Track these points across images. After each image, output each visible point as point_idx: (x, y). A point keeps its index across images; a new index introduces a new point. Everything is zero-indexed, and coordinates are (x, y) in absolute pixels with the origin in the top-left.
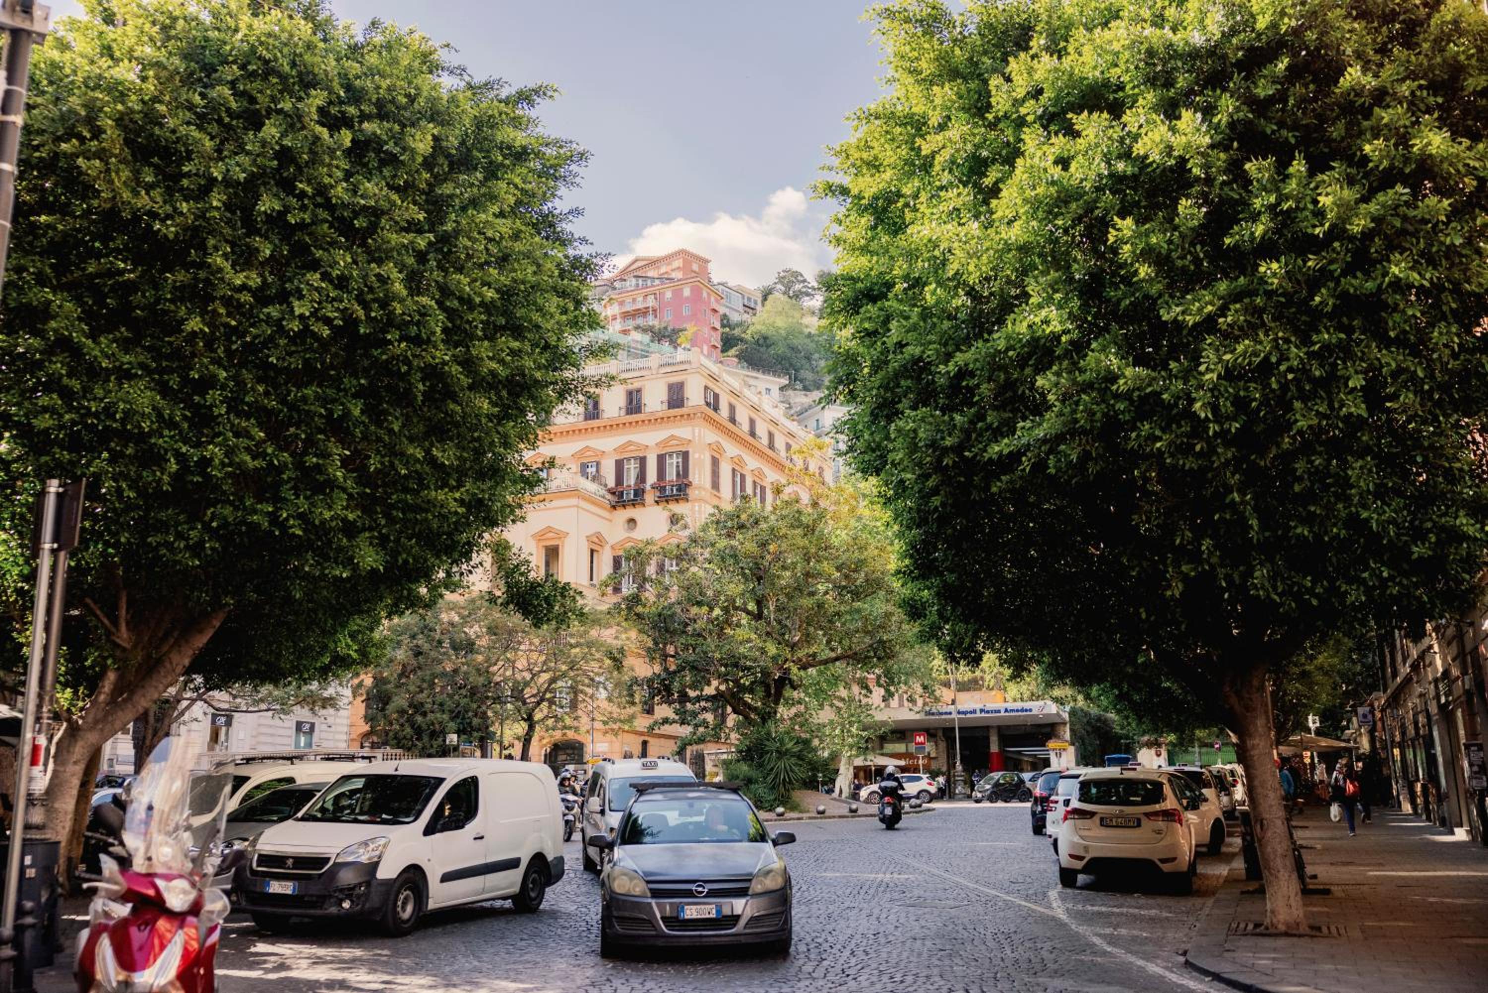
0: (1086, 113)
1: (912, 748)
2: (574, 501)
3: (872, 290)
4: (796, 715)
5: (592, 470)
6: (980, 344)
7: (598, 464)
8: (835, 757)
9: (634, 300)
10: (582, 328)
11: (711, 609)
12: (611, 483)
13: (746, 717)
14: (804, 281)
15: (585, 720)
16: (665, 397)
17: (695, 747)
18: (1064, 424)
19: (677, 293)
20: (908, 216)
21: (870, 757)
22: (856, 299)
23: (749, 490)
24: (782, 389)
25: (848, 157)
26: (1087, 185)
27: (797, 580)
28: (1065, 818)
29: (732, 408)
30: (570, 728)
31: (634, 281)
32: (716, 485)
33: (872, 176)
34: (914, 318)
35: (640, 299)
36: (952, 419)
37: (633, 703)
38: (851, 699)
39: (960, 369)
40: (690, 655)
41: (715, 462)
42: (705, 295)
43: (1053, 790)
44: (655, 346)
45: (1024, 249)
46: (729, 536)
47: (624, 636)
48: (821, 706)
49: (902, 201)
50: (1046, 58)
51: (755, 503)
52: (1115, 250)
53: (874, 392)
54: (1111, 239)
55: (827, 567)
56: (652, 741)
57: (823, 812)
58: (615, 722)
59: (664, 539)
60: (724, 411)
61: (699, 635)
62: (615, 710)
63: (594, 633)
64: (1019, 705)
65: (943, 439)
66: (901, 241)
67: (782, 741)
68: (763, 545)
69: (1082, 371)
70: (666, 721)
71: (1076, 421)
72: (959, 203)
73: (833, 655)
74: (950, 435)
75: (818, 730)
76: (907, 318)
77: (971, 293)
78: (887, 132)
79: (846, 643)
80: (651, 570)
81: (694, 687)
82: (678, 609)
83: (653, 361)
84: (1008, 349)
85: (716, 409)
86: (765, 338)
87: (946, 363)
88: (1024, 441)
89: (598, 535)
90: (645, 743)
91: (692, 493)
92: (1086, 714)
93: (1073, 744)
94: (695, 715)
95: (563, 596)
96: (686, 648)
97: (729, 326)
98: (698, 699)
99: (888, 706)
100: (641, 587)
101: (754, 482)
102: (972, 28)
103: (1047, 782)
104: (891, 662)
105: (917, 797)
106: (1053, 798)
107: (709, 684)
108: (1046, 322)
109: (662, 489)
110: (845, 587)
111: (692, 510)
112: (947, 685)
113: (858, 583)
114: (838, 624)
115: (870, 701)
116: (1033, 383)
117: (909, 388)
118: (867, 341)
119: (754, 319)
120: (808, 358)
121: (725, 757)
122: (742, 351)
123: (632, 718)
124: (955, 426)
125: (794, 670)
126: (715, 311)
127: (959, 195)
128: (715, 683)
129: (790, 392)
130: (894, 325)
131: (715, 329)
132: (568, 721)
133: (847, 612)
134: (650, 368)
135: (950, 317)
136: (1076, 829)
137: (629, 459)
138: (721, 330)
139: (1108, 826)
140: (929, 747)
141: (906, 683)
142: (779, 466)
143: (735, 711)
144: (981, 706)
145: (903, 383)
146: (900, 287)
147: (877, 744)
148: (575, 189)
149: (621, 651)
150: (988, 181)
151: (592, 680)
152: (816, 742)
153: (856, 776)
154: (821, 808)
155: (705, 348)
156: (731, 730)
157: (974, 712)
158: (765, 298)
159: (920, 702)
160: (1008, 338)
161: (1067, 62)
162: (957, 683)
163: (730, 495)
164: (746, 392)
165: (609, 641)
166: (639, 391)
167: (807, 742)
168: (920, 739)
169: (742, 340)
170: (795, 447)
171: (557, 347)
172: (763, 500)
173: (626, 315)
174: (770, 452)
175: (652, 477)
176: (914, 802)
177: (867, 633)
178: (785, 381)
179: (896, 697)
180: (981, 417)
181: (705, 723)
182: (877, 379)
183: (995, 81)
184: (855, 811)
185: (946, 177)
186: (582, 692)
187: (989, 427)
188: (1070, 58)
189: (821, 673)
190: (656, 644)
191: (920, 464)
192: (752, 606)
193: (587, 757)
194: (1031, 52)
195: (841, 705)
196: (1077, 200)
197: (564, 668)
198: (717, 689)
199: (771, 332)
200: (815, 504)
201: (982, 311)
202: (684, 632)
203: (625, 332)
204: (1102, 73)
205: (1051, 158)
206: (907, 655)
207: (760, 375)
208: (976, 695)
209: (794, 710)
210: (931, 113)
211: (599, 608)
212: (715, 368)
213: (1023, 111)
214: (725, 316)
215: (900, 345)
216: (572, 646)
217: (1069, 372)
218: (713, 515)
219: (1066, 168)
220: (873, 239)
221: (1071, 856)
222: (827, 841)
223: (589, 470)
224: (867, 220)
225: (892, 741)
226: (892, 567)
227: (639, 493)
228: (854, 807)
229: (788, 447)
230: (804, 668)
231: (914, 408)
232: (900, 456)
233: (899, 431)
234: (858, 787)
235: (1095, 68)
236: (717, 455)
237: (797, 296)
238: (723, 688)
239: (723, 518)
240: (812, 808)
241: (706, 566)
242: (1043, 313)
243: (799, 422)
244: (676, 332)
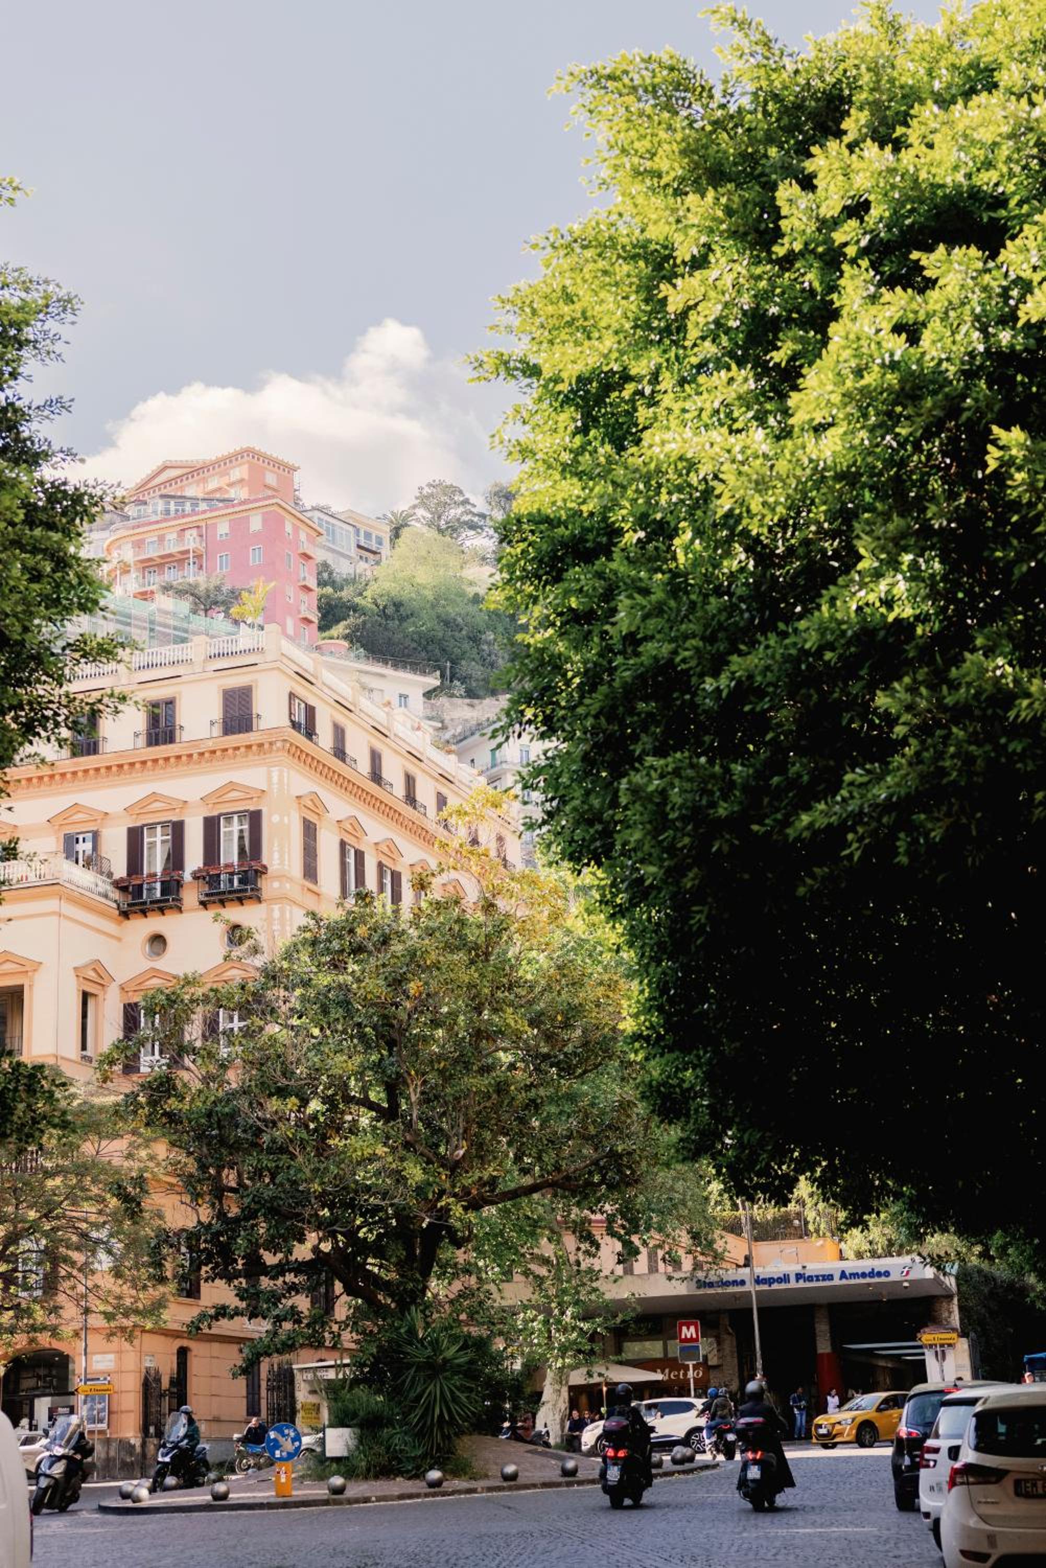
0: (942, 248)
1: (675, 1348)
2: (52, 904)
3: (582, 539)
4: (462, 1295)
5: (85, 847)
6: (773, 640)
7: (96, 836)
8: (533, 1370)
9: (161, 539)
10: (68, 610)
11: (305, 1102)
12: (120, 870)
13: (371, 1301)
14: (466, 502)
15: (70, 1311)
16: (217, 713)
17: (276, 1359)
18: (922, 777)
19: (240, 525)
20: (643, 414)
21: (597, 1369)
22: (554, 558)
23: (371, 883)
24: (428, 695)
25: (534, 312)
26: (951, 370)
27: (459, 1043)
28: (952, 1483)
29: (339, 733)
30: (44, 1328)
31: (161, 505)
32: (310, 872)
33: (577, 343)
34: (658, 595)
35: (172, 536)
36: (727, 770)
37: (162, 1280)
38: (563, 1261)
39: (739, 682)
40: (266, 1188)
41: (310, 830)
42: (289, 528)
43: (929, 1427)
44: (200, 621)
45: (849, 477)
46: (337, 966)
47: (143, 1153)
48: (507, 1274)
49: (630, 388)
50: (871, 149)
51: (383, 905)
52: (1000, 477)
53: (589, 723)
54: (992, 465)
55: (512, 1019)
56: (198, 1349)
57: (513, 1477)
58: (126, 1315)
59: (217, 971)
60: (325, 736)
61: (283, 1150)
62: (127, 1290)
63: (88, 1148)
64: (868, 1264)
65: (713, 805)
66: (634, 457)
67: (435, 1345)
68: (397, 983)
69: (954, 686)
70: (222, 1312)
71: (943, 772)
72: (731, 394)
73: (527, 1181)
74: (725, 798)
75: (503, 1321)
76: (646, 592)
77: (753, 545)
78: (605, 273)
79: (549, 1158)
80: (193, 1033)
81: (273, 1246)
82: (243, 1103)
83: (197, 648)
84: (821, 650)
85: (310, 733)
86: (398, 605)
87: (716, 675)
88: (852, 806)
89: (97, 966)
90: (183, 1353)
91: (268, 886)
92: (988, 1278)
93: (964, 1334)
94: (275, 1298)
95: (31, 1090)
96: (257, 1174)
97: (333, 583)
98: (280, 1270)
99: (629, 1271)
100: (175, 1062)
101: (380, 866)
102: (746, 102)
103: (919, 1411)
104: (631, 1192)
105: (685, 1441)
106: (930, 1443)
107: (302, 1240)
108: (888, 603)
109: (213, 880)
110: (546, 1057)
111: (269, 920)
112: (734, 1228)
113: (569, 1048)
114: (535, 1123)
115: (596, 1264)
116: (866, 705)
117: (650, 715)
118: (575, 631)
119: (379, 571)
120: (475, 639)
121: (331, 1375)
122: (356, 629)
123: (159, 1305)
124: (732, 784)
125: (457, 1210)
126: (307, 557)
127: (731, 380)
128: (312, 1237)
129: (443, 700)
130: (623, 602)
131: (307, 589)
132: (40, 1315)
133: (551, 1100)
134: (189, 662)
135: (719, 591)
136: (972, 1504)
137: (152, 827)
138: (317, 591)
139: (1028, 1496)
140: (705, 1347)
141: (660, 1230)
142: (424, 836)
143: (350, 1290)
144: (798, 1268)
145: (641, 706)
146: (631, 537)
147: (610, 1345)
148: (53, 364)
149: (140, 1182)
150: (779, 357)
151: (84, 1235)
152: (499, 1344)
153: (573, 1404)
154: (510, 1469)
155: (290, 623)
156: (344, 1325)
157: (785, 1279)
158: (396, 533)
159: (687, 1264)
160: (822, 630)
161: (906, 157)
162: (753, 1222)
163: (336, 891)
164: (364, 703)
165: (116, 1162)
166: (170, 703)
167: (481, 1345)
168: (689, 1332)
169: (355, 608)
170: (453, 802)
171: (22, 643)
172: (396, 897)
173: (149, 566)
174: (407, 810)
175: (194, 859)
176: (679, 1451)
177: (587, 1138)
178: (433, 681)
179: (643, 1257)
180: (777, 764)
181: (294, 1314)
182: (595, 702)
183: (786, 192)
184: (573, 1472)
185: (709, 349)
186: (67, 1260)
187: (794, 783)
188: (912, 152)
189: (506, 1212)
190: (203, 1167)
191: (671, 850)
192: (376, 1095)
193: (76, 1382)
194: (847, 139)
195: (543, 1271)
196: (934, 393)
197: (32, 1214)
198: (316, 1250)
199: (407, 594)
200: (489, 907)
201: (774, 578)
202: (255, 1145)
203: (145, 596)
204: (969, 176)
205: (887, 326)
206: (663, 1176)
207: (388, 671)
208: (790, 1247)
209: (457, 1286)
210: (678, 238)
211: (98, 1101)
212: (306, 661)
213: (839, 237)
214: (325, 566)
215: (632, 640)
216: (49, 1174)
217: (933, 687)
218: (305, 929)
219: (914, 339)
220: (582, 450)
221: (964, 1553)
222: (522, 1534)
223: (80, 847)
224: (569, 418)
225: (638, 1338)
226: (628, 1026)
227: (172, 887)
228: (570, 1465)
229: (442, 801)
230: (475, 1205)
231: (660, 752)
232: (637, 835)
233: (635, 791)
234: (578, 1426)
235: (956, 168)
236: (312, 818)
237: (453, 529)
238: (326, 1247)
239: (323, 934)
240: (494, 1470)
241: (295, 1021)
242: (883, 586)
243: (459, 754)
244: (235, 595)
